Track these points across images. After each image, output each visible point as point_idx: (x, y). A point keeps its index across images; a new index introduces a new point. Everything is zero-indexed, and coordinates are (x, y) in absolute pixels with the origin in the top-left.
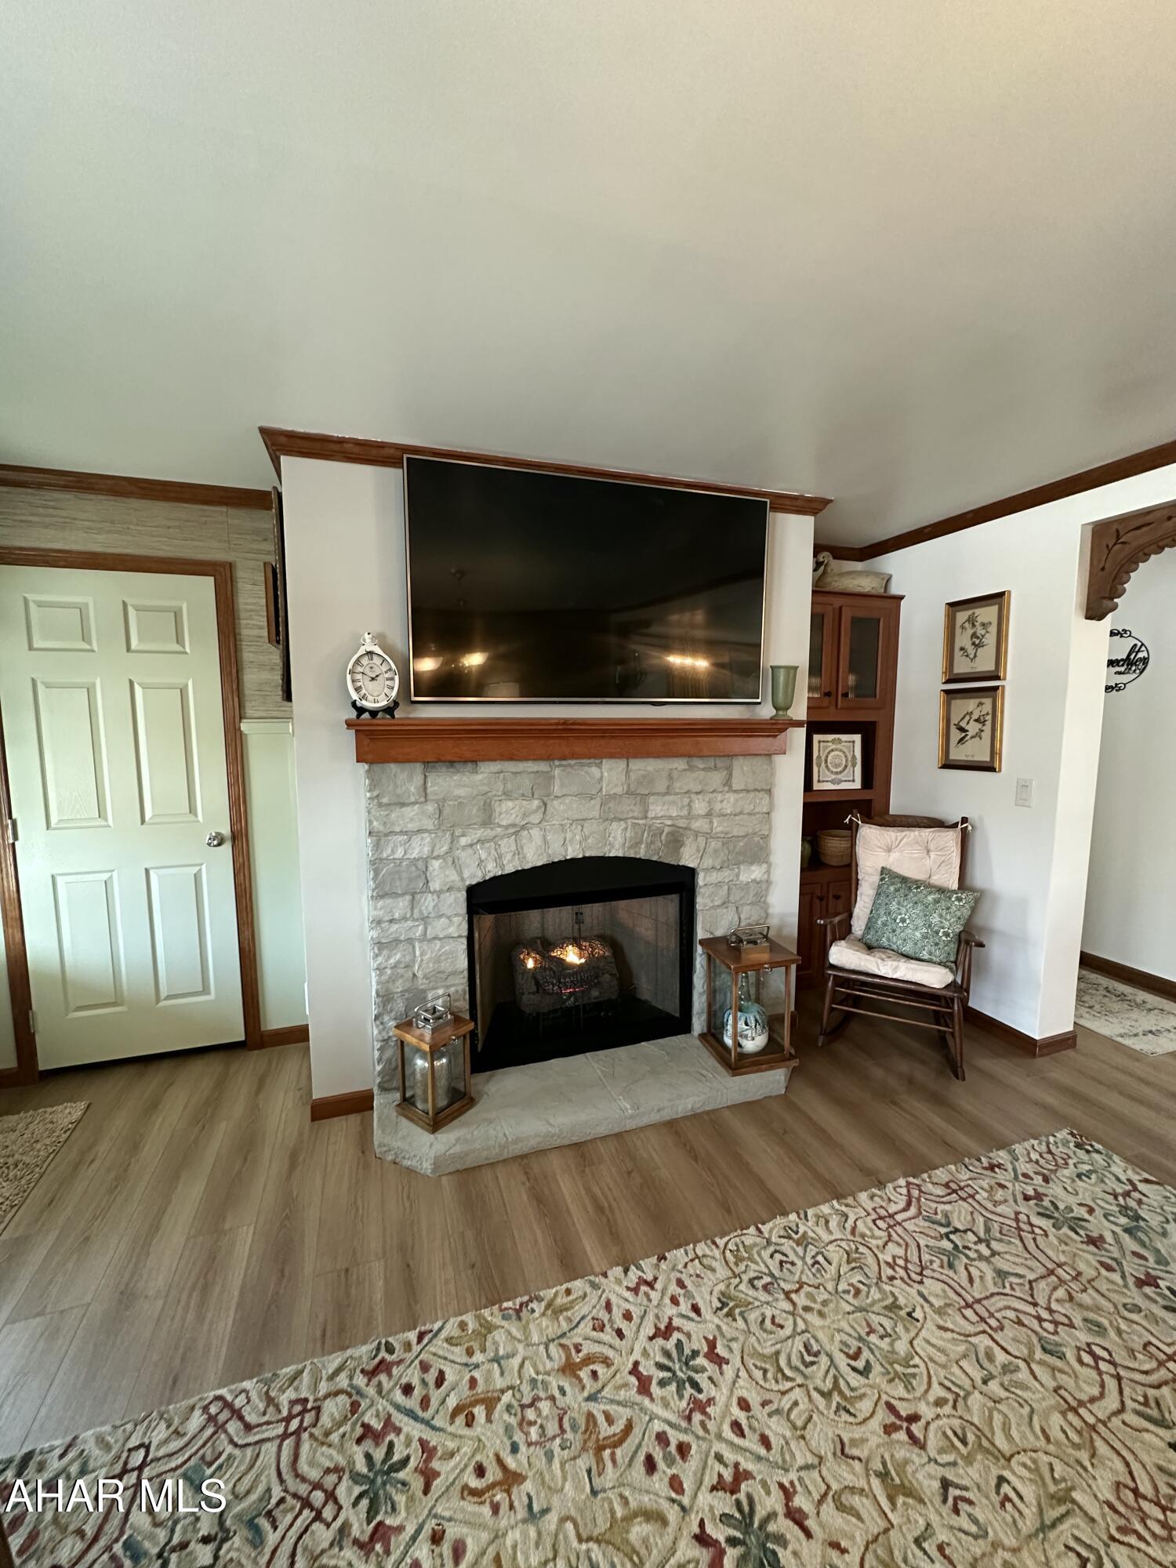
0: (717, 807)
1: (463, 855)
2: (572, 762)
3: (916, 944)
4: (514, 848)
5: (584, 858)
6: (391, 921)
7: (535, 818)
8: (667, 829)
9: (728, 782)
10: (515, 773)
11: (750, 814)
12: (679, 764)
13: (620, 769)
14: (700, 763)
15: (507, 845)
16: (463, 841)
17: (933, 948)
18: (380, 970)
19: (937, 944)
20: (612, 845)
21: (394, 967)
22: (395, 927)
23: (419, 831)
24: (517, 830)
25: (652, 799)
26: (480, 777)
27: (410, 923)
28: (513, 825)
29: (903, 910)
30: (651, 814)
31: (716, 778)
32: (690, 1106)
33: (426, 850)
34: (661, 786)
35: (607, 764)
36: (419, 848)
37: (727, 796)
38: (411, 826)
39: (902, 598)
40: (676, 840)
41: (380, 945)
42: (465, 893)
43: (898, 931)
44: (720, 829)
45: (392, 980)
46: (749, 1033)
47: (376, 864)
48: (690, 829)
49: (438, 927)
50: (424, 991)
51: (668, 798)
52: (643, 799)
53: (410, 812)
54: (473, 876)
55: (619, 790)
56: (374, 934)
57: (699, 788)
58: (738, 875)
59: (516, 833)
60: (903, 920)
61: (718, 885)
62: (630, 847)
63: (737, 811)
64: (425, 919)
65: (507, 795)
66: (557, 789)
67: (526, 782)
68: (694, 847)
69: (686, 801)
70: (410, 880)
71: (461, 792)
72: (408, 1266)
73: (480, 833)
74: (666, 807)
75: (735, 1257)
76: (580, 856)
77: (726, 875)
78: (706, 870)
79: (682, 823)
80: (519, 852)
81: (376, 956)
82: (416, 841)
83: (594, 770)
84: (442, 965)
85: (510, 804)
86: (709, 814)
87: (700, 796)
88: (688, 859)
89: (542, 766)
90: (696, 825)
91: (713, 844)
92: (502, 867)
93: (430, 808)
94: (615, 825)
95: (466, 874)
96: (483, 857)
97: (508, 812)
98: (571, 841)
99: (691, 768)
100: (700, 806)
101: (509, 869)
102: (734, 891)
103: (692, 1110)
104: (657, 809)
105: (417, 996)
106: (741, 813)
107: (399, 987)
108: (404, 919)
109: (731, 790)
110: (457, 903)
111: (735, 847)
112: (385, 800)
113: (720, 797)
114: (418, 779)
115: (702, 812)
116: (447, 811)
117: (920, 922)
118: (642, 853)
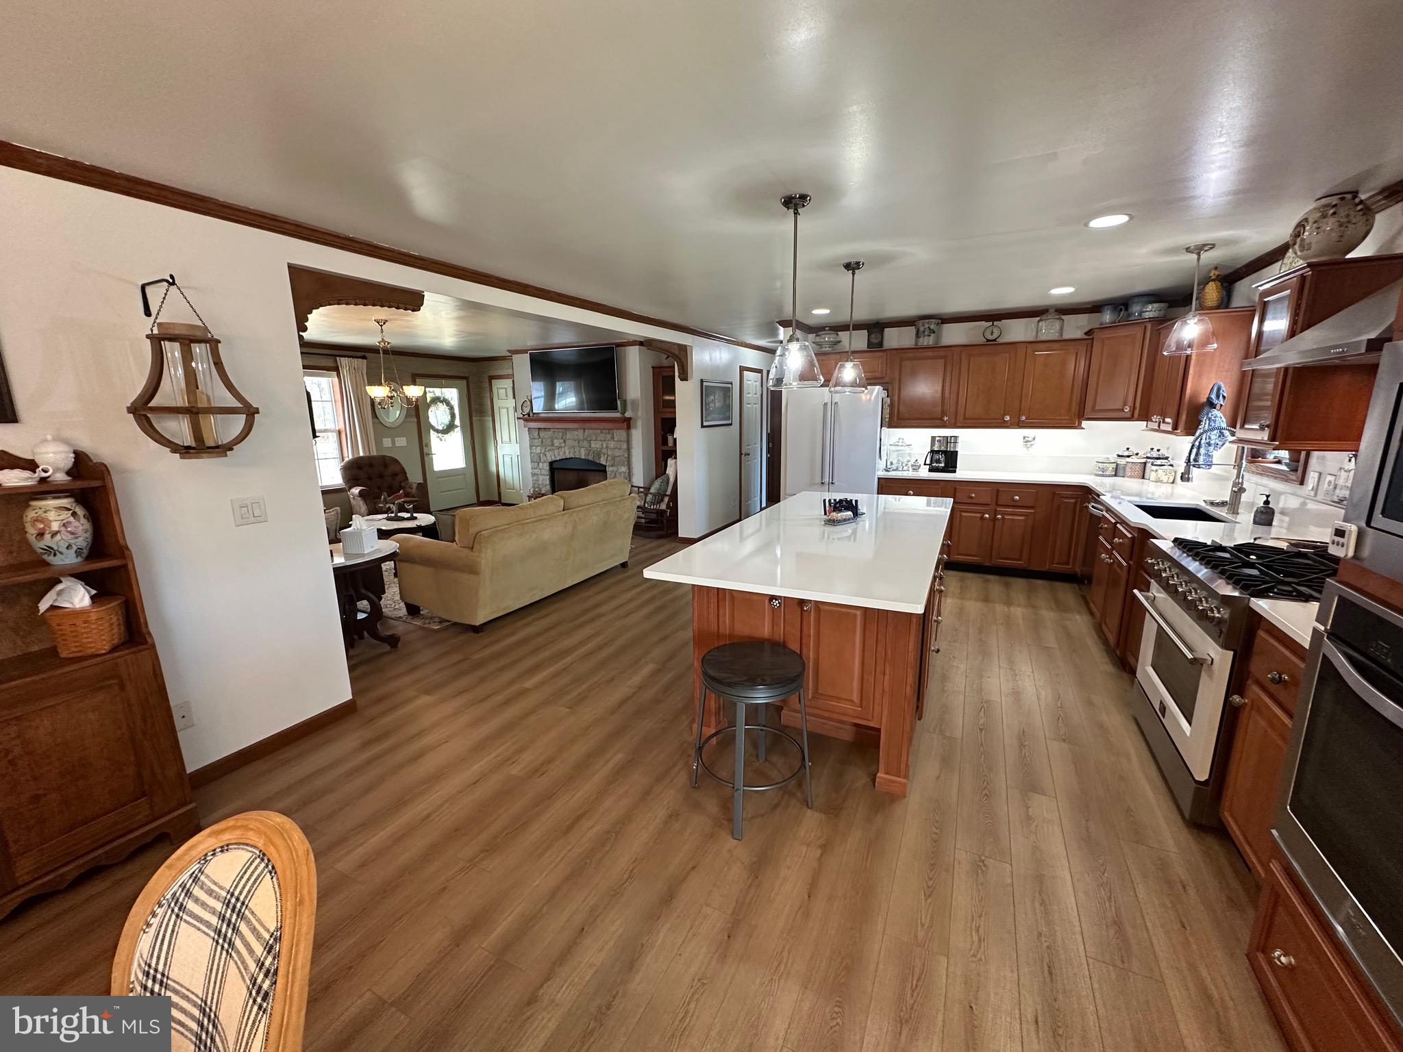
0: (610, 446)
1: (547, 454)
8: (597, 452)
9: (612, 438)
15: (557, 452)
16: (547, 450)
18: (533, 480)
20: (582, 455)
22: (535, 470)
23: (539, 447)
24: (559, 448)
25: (591, 442)
30: (592, 447)
31: (609, 436)
33: (541, 451)
34: (594, 438)
36: (539, 451)
40: (599, 454)
41: (533, 475)
42: (548, 464)
44: (611, 454)
45: (535, 483)
47: (531, 453)
48: (602, 452)
49: (544, 472)
52: (589, 442)
53: (536, 441)
55: (582, 438)
57: (604, 439)
62: (587, 456)
64: (540, 469)
65: (556, 438)
68: (604, 458)
69: (601, 443)
70: (538, 459)
73: (551, 448)
74: (595, 445)
76: (574, 457)
79: (599, 450)
82: (539, 449)
86: (607, 447)
87: (605, 442)
88: (602, 461)
90: (604, 451)
91: (609, 458)
92: (556, 458)
93: (540, 440)
94: (582, 449)
95: (548, 459)
96: (551, 454)
97: (557, 443)
98: (571, 452)
99: (602, 433)
100: (605, 446)
101: (558, 459)
104: (593, 445)
106: (618, 448)
107: (536, 486)
108: (537, 468)
110: (546, 467)
116: (544, 440)
118: (590, 458)
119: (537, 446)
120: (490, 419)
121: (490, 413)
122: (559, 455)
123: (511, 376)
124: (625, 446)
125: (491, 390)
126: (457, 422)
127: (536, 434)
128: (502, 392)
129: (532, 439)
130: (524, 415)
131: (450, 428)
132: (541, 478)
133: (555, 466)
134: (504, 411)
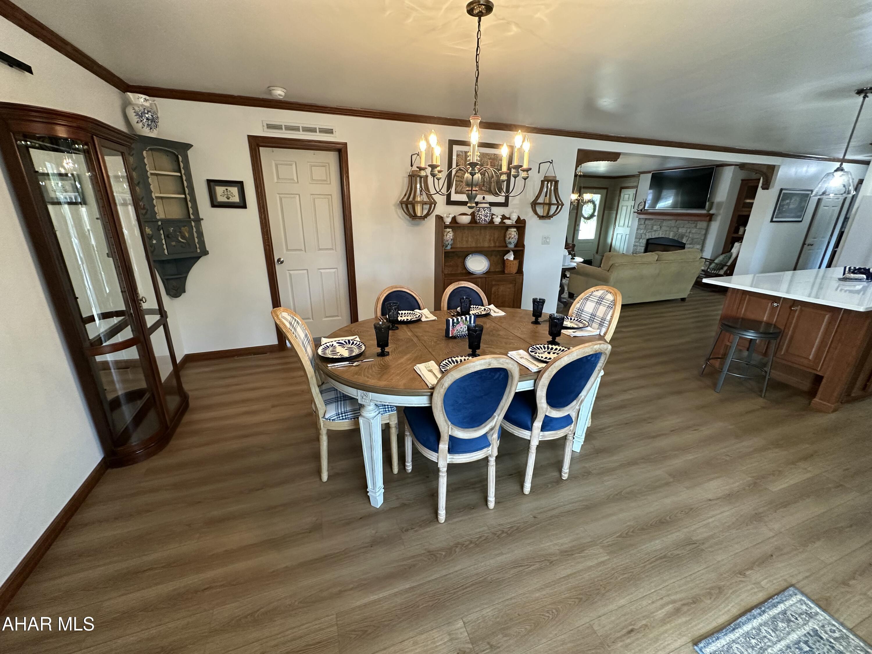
0: (693, 231)
1: (647, 234)
6: (636, 242)
7: (659, 229)
9: (696, 227)
11: (699, 234)
12: (687, 222)
13: (674, 222)
14: (691, 222)
16: (648, 232)
20: (670, 236)
24: (655, 231)
25: (680, 228)
31: (693, 225)
34: (682, 226)
36: (642, 232)
37: (695, 229)
42: (645, 240)
45: (634, 251)
47: (637, 233)
48: (685, 235)
49: (642, 244)
51: (683, 228)
52: (678, 229)
53: (642, 226)
56: (634, 244)
57: (690, 227)
62: (674, 237)
64: (640, 243)
65: (656, 225)
66: (663, 225)
69: (686, 229)
70: (640, 237)
73: (650, 231)
74: (682, 230)
76: (664, 237)
79: (683, 233)
86: (690, 232)
88: (684, 241)
90: (687, 234)
91: (689, 239)
92: (652, 237)
93: (645, 225)
94: (672, 232)
95: (647, 237)
96: (650, 235)
97: (655, 228)
99: (689, 223)
100: (688, 231)
104: (680, 230)
108: (638, 242)
113: (693, 229)
116: (647, 226)
118: (676, 238)
119: (641, 229)
120: (615, 212)
121: (616, 208)
122: (654, 235)
123: (637, 187)
124: (704, 232)
125: (620, 195)
126: (596, 214)
127: (643, 222)
128: (627, 196)
129: (639, 225)
130: (638, 210)
131: (592, 216)
132: (639, 248)
133: (650, 241)
134: (624, 208)
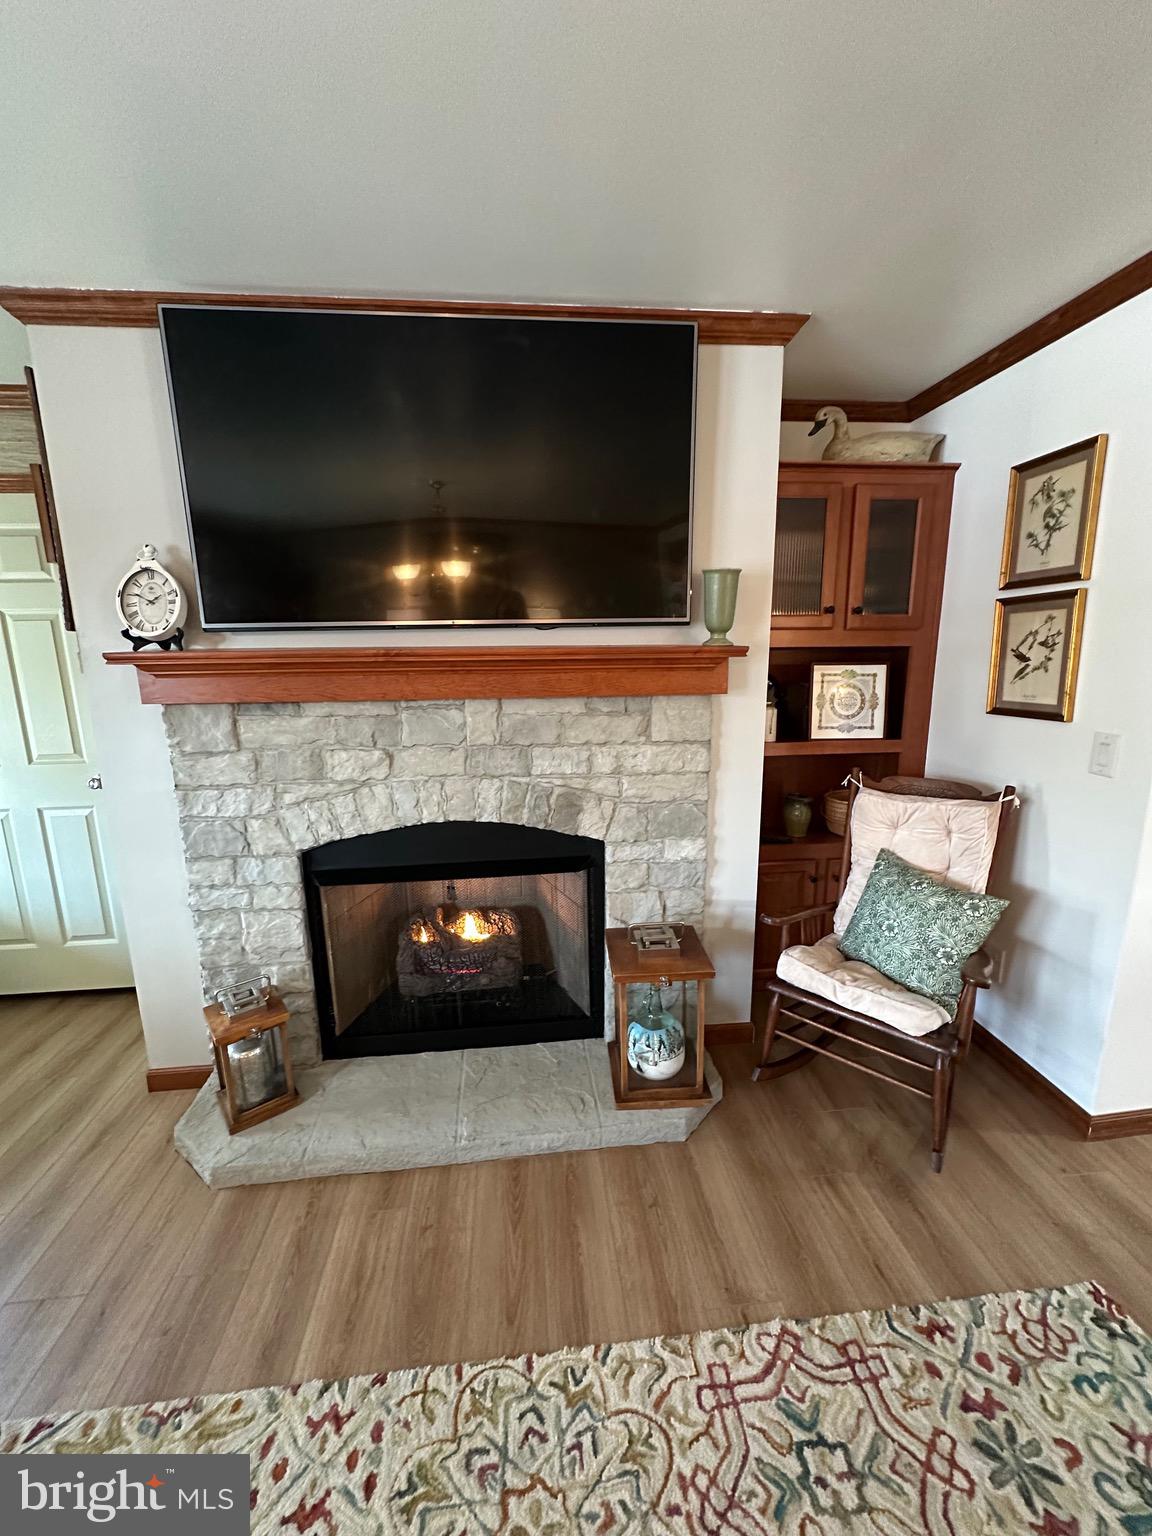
0: (628, 763)
1: (289, 816)
2: (425, 704)
3: (902, 964)
4: (352, 807)
5: (448, 824)
6: (212, 887)
7: (379, 773)
8: (557, 791)
9: (645, 731)
10: (348, 717)
11: (677, 773)
12: (574, 706)
13: (488, 714)
14: (603, 705)
15: (343, 806)
16: (288, 798)
17: (925, 973)
18: (205, 941)
19: (931, 969)
20: (483, 809)
21: (220, 937)
22: (216, 894)
23: (233, 785)
25: (537, 751)
26: (304, 721)
27: (233, 890)
28: (353, 781)
29: (893, 914)
30: (536, 771)
31: (627, 726)
32: (545, 1144)
33: (243, 807)
34: (549, 736)
35: (471, 706)
36: (235, 804)
37: (643, 749)
38: (222, 780)
39: (955, 467)
40: (572, 804)
41: (201, 915)
42: (295, 859)
43: (883, 941)
44: (631, 792)
45: (218, 952)
46: (650, 1055)
47: (187, 821)
48: (589, 791)
49: (265, 897)
50: (256, 967)
51: (557, 750)
52: (524, 753)
53: (220, 762)
54: (302, 841)
55: (488, 739)
56: (192, 900)
57: (603, 738)
58: (662, 851)
59: (354, 791)
60: (890, 928)
61: (634, 863)
62: (508, 811)
63: (659, 768)
64: (250, 888)
65: (343, 744)
66: (405, 736)
67: (366, 729)
68: (597, 813)
69: (585, 755)
70: (227, 842)
71: (282, 739)
72: (102, 1314)
73: (306, 790)
74: (556, 763)
75: (474, 1403)
76: (441, 820)
77: (644, 850)
78: (616, 843)
79: (577, 783)
80: (357, 814)
81: (198, 925)
82: (229, 796)
83: (454, 713)
84: (274, 941)
85: (344, 755)
86: (617, 772)
87: (604, 749)
88: (589, 827)
89: (385, 709)
90: (598, 786)
91: (624, 811)
92: (340, 830)
93: (244, 758)
94: (485, 783)
95: (294, 838)
96: (313, 817)
97: (343, 765)
98: (427, 800)
99: (591, 712)
100: (604, 762)
101: (350, 833)
102: (655, 869)
103: (549, 1148)
104: (543, 764)
105: (246, 972)
106: (663, 771)
107: (226, 960)
108: (226, 885)
109: (649, 741)
110: (288, 873)
111: (656, 815)
112: (188, 749)
113: (632, 750)
114: (225, 724)
115: (607, 769)
116: (266, 762)
117: (912, 934)
118: (525, 819)
119: (219, 786)
129: (188, 755)
130: (139, 642)
